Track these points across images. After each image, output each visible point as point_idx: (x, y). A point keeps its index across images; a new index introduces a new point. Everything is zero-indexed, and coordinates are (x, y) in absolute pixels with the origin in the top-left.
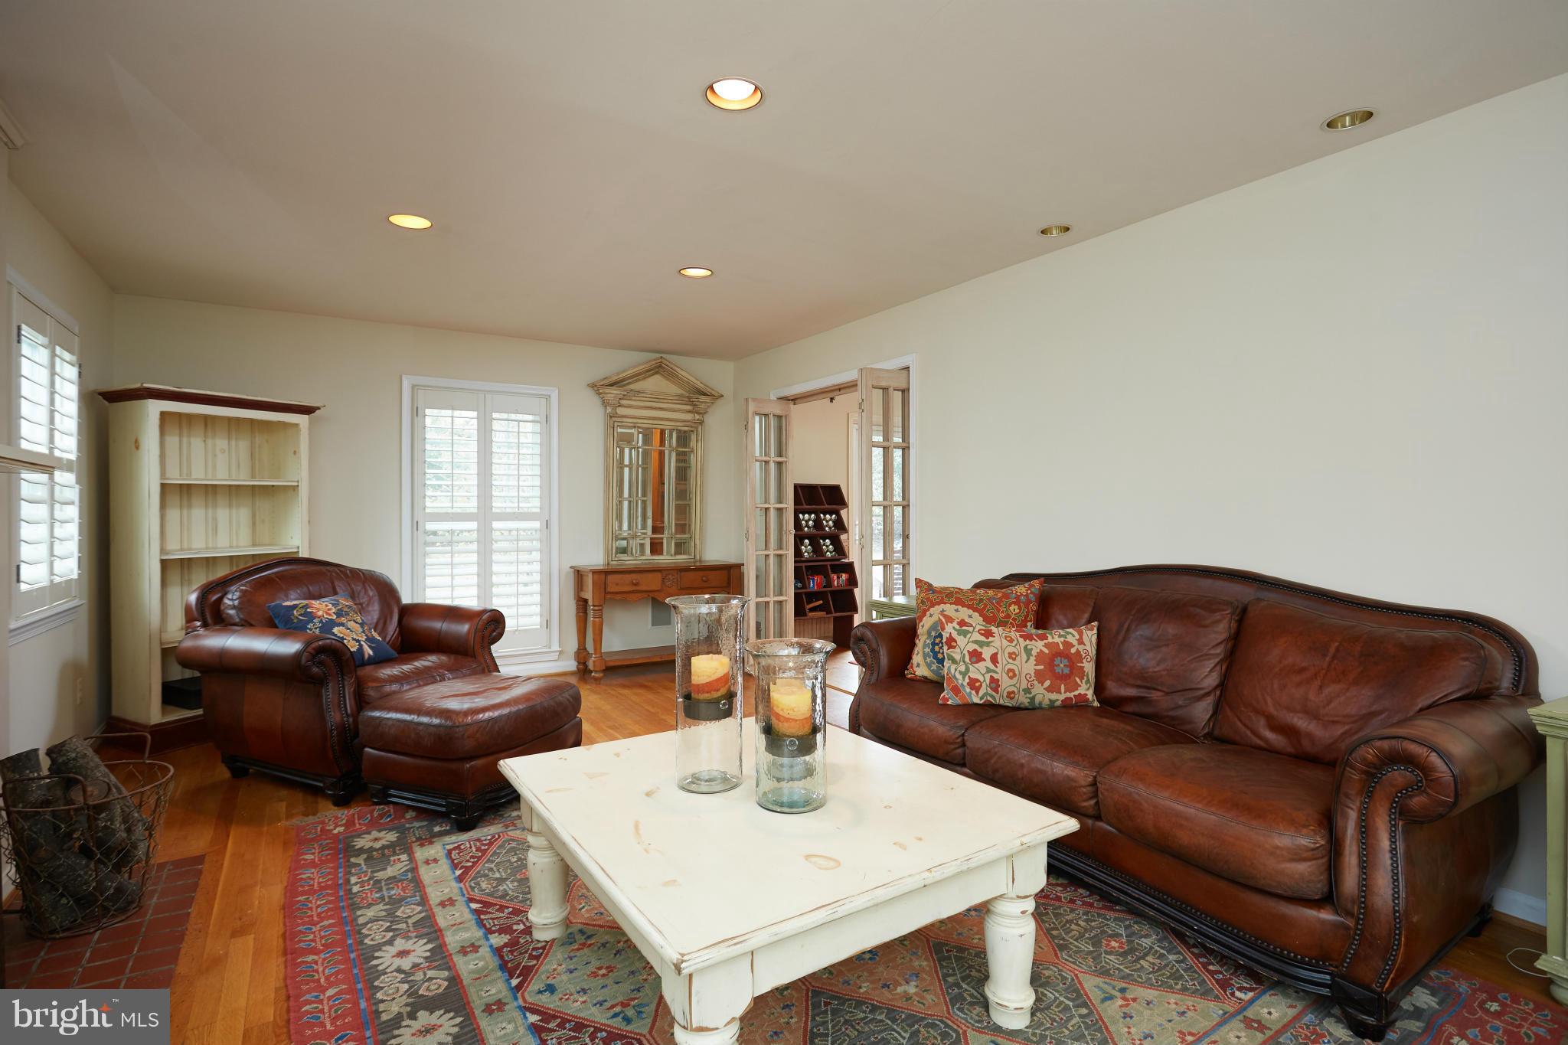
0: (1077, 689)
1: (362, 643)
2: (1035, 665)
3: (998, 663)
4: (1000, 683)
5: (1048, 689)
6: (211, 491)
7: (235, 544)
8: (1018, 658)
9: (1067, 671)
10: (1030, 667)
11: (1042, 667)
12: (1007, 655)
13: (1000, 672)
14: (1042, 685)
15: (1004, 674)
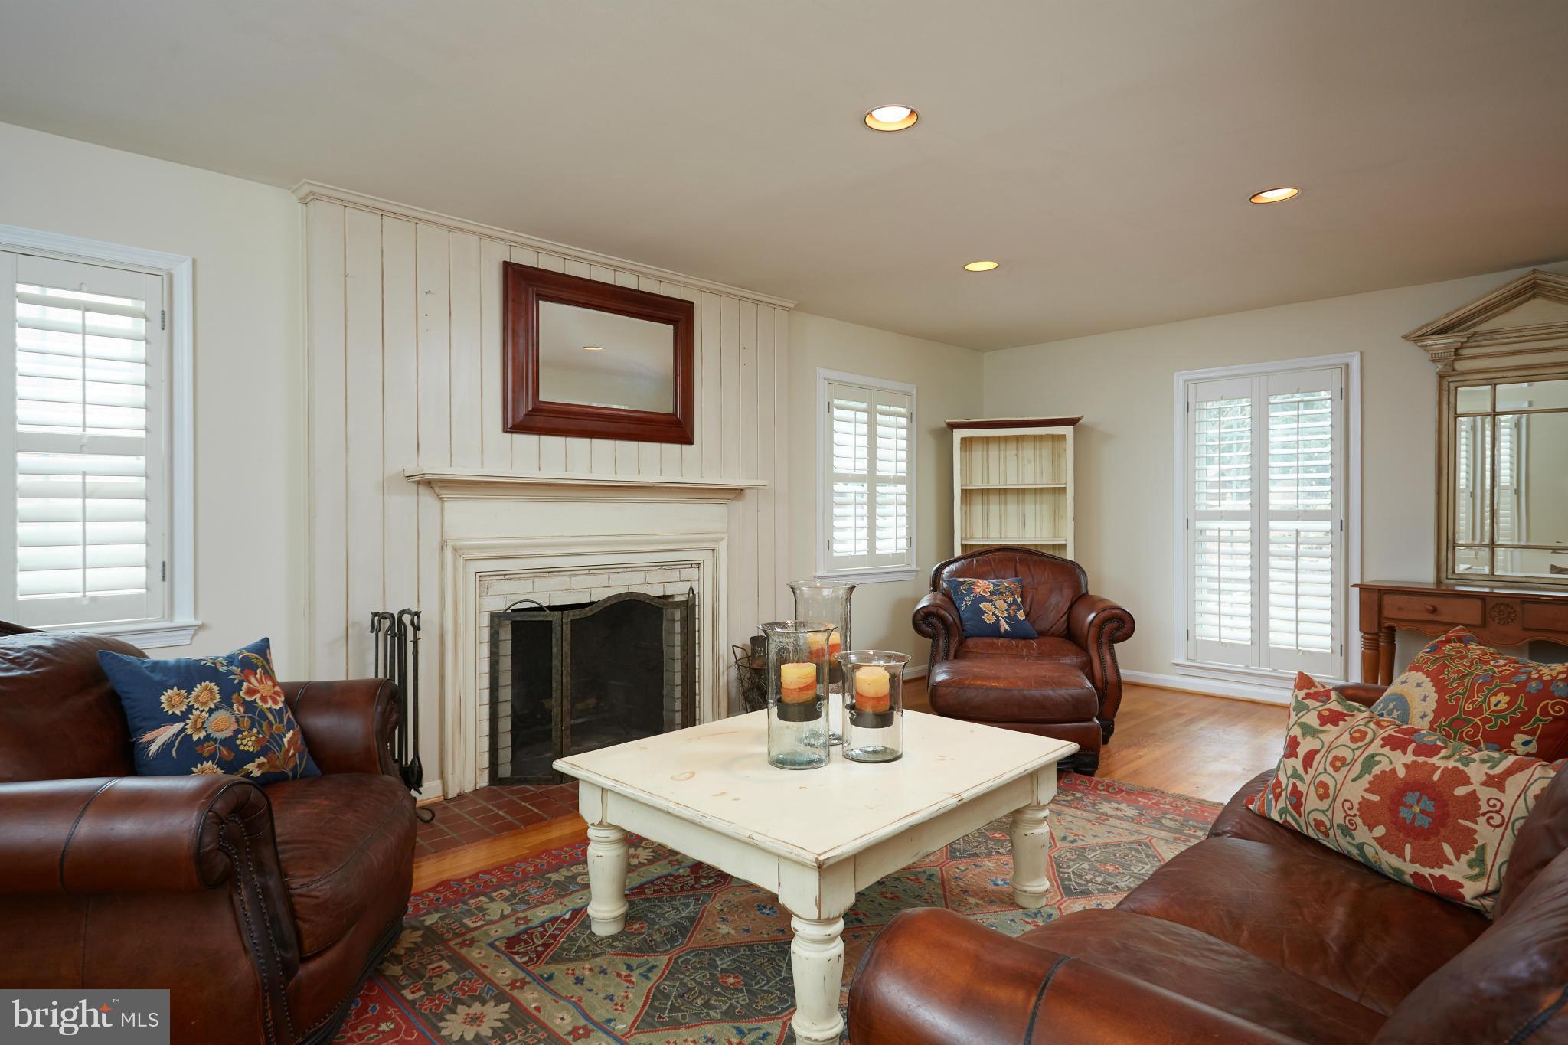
0: (1441, 867)
1: (1000, 618)
2: (1366, 790)
3: (1311, 767)
4: (1303, 800)
5: (1380, 841)
6: (1021, 492)
7: (1039, 536)
8: (1344, 770)
9: (1425, 822)
10: (1356, 791)
11: (1376, 798)
12: (1330, 759)
13: (1307, 781)
14: (1371, 831)
15: (1312, 788)
